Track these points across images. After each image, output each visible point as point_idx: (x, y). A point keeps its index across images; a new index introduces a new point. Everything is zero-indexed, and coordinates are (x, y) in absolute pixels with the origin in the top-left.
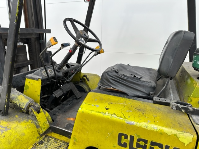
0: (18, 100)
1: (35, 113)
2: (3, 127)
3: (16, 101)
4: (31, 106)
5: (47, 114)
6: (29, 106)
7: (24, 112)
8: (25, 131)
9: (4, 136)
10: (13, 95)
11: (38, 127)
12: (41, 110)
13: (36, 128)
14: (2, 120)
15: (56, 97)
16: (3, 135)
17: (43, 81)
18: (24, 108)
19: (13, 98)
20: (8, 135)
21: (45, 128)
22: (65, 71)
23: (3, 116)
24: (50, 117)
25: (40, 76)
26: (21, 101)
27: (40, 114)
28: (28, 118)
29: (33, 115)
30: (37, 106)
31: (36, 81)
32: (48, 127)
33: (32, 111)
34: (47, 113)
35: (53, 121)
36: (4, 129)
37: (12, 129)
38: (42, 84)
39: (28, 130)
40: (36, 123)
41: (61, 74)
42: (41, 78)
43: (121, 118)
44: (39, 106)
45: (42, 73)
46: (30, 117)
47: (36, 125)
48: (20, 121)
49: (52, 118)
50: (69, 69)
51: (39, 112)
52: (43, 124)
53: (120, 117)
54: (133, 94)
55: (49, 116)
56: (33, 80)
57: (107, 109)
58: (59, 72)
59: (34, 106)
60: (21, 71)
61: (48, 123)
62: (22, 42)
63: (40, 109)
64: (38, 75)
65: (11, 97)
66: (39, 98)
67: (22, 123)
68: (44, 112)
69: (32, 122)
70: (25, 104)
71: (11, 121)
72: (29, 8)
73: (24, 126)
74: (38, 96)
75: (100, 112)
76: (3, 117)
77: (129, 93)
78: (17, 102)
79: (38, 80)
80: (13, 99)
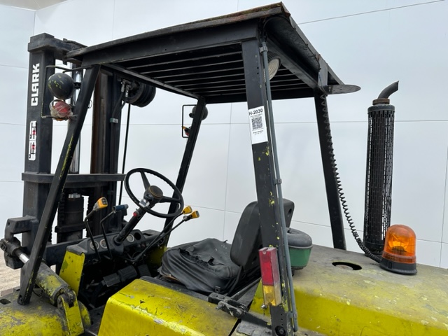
0: (47, 282)
1: (65, 305)
2: (16, 320)
3: (43, 283)
4: (63, 293)
5: (85, 311)
6: (60, 293)
7: (52, 303)
8: (44, 331)
9: (13, 332)
10: (42, 274)
11: (65, 328)
12: (76, 302)
13: (61, 330)
14: (18, 310)
15: (106, 285)
16: (12, 329)
17: (88, 257)
18: (51, 295)
19: (42, 278)
20: (18, 330)
21: (75, 332)
22: (129, 244)
23: (21, 304)
24: (88, 318)
25: (85, 249)
26: (50, 284)
27: (72, 308)
28: (54, 313)
29: (61, 308)
30: (70, 294)
31: (79, 257)
32: (81, 333)
33: (61, 301)
34: (85, 309)
35: (92, 323)
36: (16, 322)
37: (27, 324)
38: (85, 262)
39: (48, 330)
40: (63, 322)
41: (121, 249)
42: (85, 251)
43: (150, 315)
44: (74, 295)
45: (88, 245)
46: (57, 310)
47: (63, 325)
48: (41, 315)
49: (91, 319)
50: (138, 242)
51: (71, 305)
52: (74, 326)
53: (151, 313)
54: (194, 287)
55: (88, 315)
56: (75, 255)
57: (142, 302)
58: (118, 245)
59: (67, 295)
60: (69, 238)
61: (82, 326)
62: (78, 193)
63: (74, 300)
64: (83, 248)
65: (38, 276)
66: (77, 284)
67: (44, 318)
68: (80, 308)
69: (57, 320)
70: (54, 290)
71: (29, 313)
72: (101, 142)
73: (45, 323)
74: (78, 280)
75: (130, 305)
76: (21, 306)
77: (190, 285)
78: (45, 285)
79: (80, 254)
80: (40, 281)
